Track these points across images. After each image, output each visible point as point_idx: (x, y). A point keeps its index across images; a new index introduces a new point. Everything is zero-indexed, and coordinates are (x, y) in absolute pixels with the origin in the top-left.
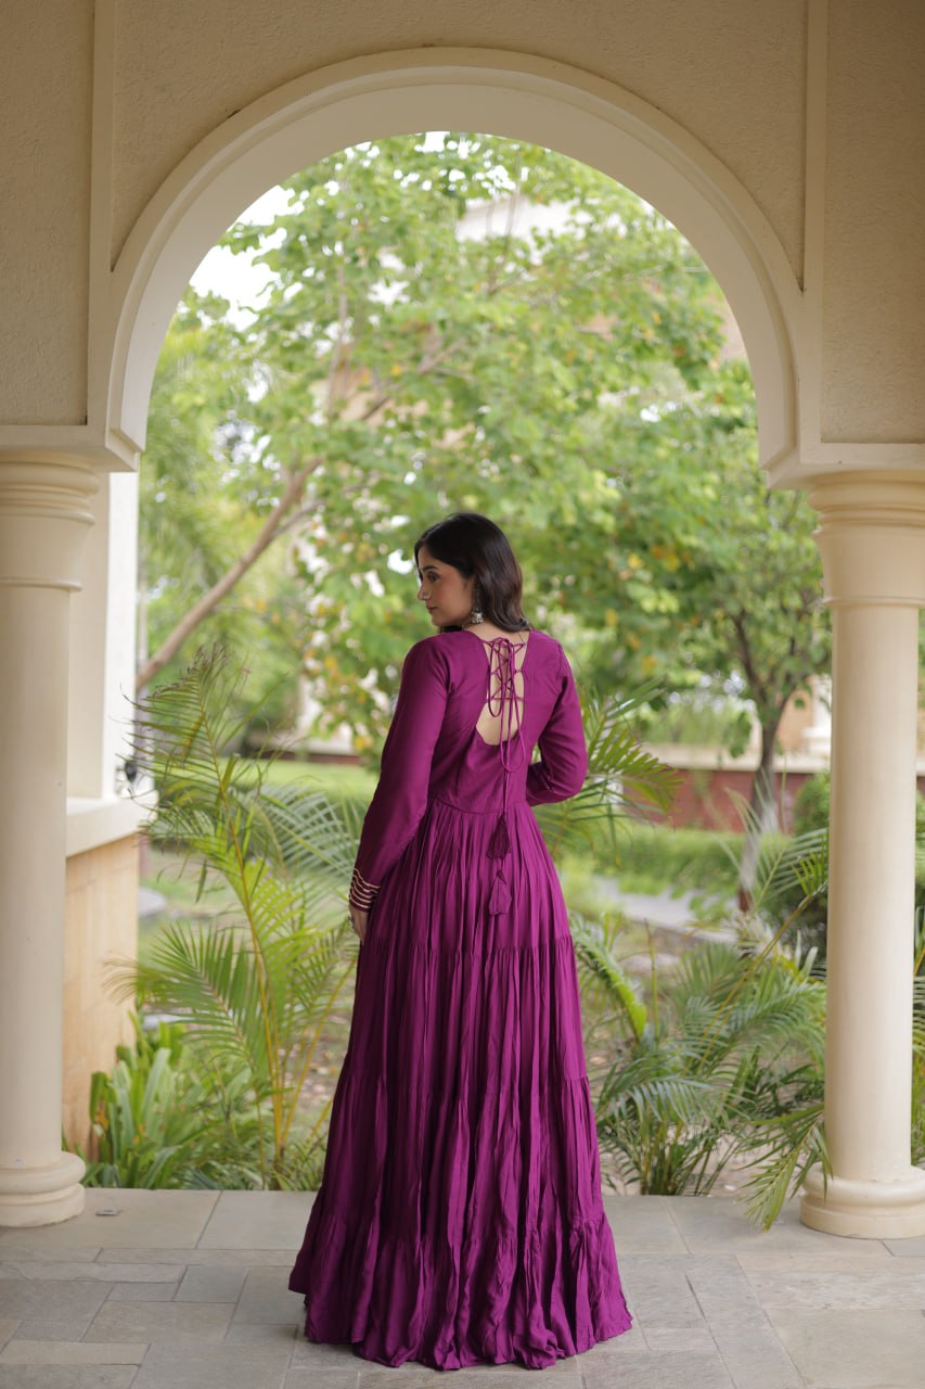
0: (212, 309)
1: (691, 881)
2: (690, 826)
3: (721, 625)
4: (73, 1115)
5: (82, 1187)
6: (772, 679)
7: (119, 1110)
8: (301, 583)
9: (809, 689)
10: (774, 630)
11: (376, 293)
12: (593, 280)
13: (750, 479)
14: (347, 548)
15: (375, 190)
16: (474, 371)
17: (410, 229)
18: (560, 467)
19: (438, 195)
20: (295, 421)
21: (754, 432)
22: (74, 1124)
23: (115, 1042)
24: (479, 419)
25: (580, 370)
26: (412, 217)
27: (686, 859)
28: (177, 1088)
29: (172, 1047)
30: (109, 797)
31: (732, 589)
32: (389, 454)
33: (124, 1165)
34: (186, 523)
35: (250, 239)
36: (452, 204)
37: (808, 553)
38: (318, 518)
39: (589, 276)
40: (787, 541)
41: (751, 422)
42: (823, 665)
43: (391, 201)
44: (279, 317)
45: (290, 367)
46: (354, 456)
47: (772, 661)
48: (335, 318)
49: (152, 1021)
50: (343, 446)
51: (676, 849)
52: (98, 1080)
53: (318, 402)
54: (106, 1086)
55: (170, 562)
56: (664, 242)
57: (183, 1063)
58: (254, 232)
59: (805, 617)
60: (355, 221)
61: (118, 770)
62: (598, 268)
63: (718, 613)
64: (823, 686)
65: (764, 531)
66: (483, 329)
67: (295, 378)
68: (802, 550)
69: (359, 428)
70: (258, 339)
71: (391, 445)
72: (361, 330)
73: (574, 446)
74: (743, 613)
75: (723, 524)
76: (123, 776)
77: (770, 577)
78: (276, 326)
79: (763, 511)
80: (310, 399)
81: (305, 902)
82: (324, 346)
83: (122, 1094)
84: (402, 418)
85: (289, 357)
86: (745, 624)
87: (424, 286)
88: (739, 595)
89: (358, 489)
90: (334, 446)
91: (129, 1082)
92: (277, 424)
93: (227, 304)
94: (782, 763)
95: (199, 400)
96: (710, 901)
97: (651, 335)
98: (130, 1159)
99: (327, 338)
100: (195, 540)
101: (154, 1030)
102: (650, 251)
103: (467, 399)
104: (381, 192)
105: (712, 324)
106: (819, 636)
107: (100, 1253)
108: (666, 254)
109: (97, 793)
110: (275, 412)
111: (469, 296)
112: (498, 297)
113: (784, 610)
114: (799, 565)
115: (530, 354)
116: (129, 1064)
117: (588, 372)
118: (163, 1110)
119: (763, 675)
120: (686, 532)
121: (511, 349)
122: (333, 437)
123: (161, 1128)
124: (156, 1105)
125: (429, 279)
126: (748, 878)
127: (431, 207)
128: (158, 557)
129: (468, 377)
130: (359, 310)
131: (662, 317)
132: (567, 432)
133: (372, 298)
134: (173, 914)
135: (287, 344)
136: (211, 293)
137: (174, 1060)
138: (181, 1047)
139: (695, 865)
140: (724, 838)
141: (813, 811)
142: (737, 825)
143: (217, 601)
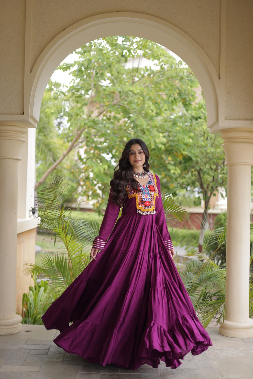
0: (56, 86)
1: (185, 243)
2: (185, 228)
3: (194, 173)
4: (18, 305)
5: (21, 324)
6: (208, 188)
7: (31, 304)
8: (79, 161)
9: (217, 190)
10: (208, 174)
11: (102, 83)
12: (161, 80)
13: (202, 133)
14: (92, 151)
15: (103, 54)
16: (128, 104)
17: (112, 65)
18: (151, 132)
19: (120, 56)
20: (79, 117)
21: (203, 120)
22: (18, 308)
23: (29, 286)
24: (129, 118)
25: (157, 105)
26: (113, 62)
27: (184, 237)
28: (46, 298)
29: (44, 286)
30: (27, 218)
31: (197, 163)
32: (105, 127)
33: (32, 318)
34: (47, 145)
35: (67, 67)
36: (124, 59)
37: (218, 153)
38: (84, 143)
39: (160, 79)
40: (213, 150)
41: (203, 118)
42: (222, 184)
43: (108, 58)
44: (75, 89)
45: (77, 102)
46: (95, 127)
47: (207, 183)
48: (90, 89)
49: (39, 280)
50: (92, 124)
51: (181, 234)
52: (25, 296)
53: (85, 112)
54: (27, 297)
55: (42, 156)
56: (180, 71)
57: (48, 291)
58: (68, 66)
59: (217, 170)
60: (96, 63)
61: (30, 211)
62: (162, 77)
63: (193, 170)
64: (222, 190)
65: (206, 147)
66: (131, 93)
67: (79, 105)
68: (217, 152)
69: (96, 119)
70: (69, 95)
71: (105, 124)
72: (97, 92)
73: (155, 125)
74: (200, 169)
75: (195, 145)
76: (31, 213)
77: (208, 159)
78: (74, 91)
79: (206, 141)
80: (83, 111)
81: (82, 246)
82: (87, 96)
83: (31, 299)
84: (108, 116)
85: (77, 99)
86: (200, 172)
87: (115, 81)
88: (199, 165)
89: (95, 136)
90: (89, 124)
91: (33, 297)
92: (74, 117)
93: (60, 85)
94: (210, 211)
95: (53, 111)
96: (190, 248)
97: (176, 96)
98: (34, 317)
99: (88, 94)
100: (50, 150)
101: (40, 283)
102: (177, 73)
103: (126, 112)
104: (105, 55)
105: (193, 93)
106: (220, 176)
107: (26, 342)
108: (181, 74)
109: (25, 217)
110: (74, 114)
111: (127, 84)
112: (135, 84)
113: (211, 169)
114: (216, 156)
115: (144, 100)
116: (33, 291)
117: (159, 105)
118: (42, 304)
119: (205, 186)
120: (184, 150)
121: (139, 99)
122: (89, 122)
123: (42, 309)
124: (40, 302)
125: (116, 79)
126: (201, 242)
127: (118, 60)
128: (39, 155)
129: (126, 106)
130: (97, 87)
131: (179, 91)
132: (153, 122)
133: (100, 83)
134: (44, 252)
135: (77, 96)
136: (56, 81)
137: (45, 290)
138: (47, 287)
139: (186, 238)
140: (194, 231)
141: (219, 223)
142: (198, 228)
143: (57, 165)
